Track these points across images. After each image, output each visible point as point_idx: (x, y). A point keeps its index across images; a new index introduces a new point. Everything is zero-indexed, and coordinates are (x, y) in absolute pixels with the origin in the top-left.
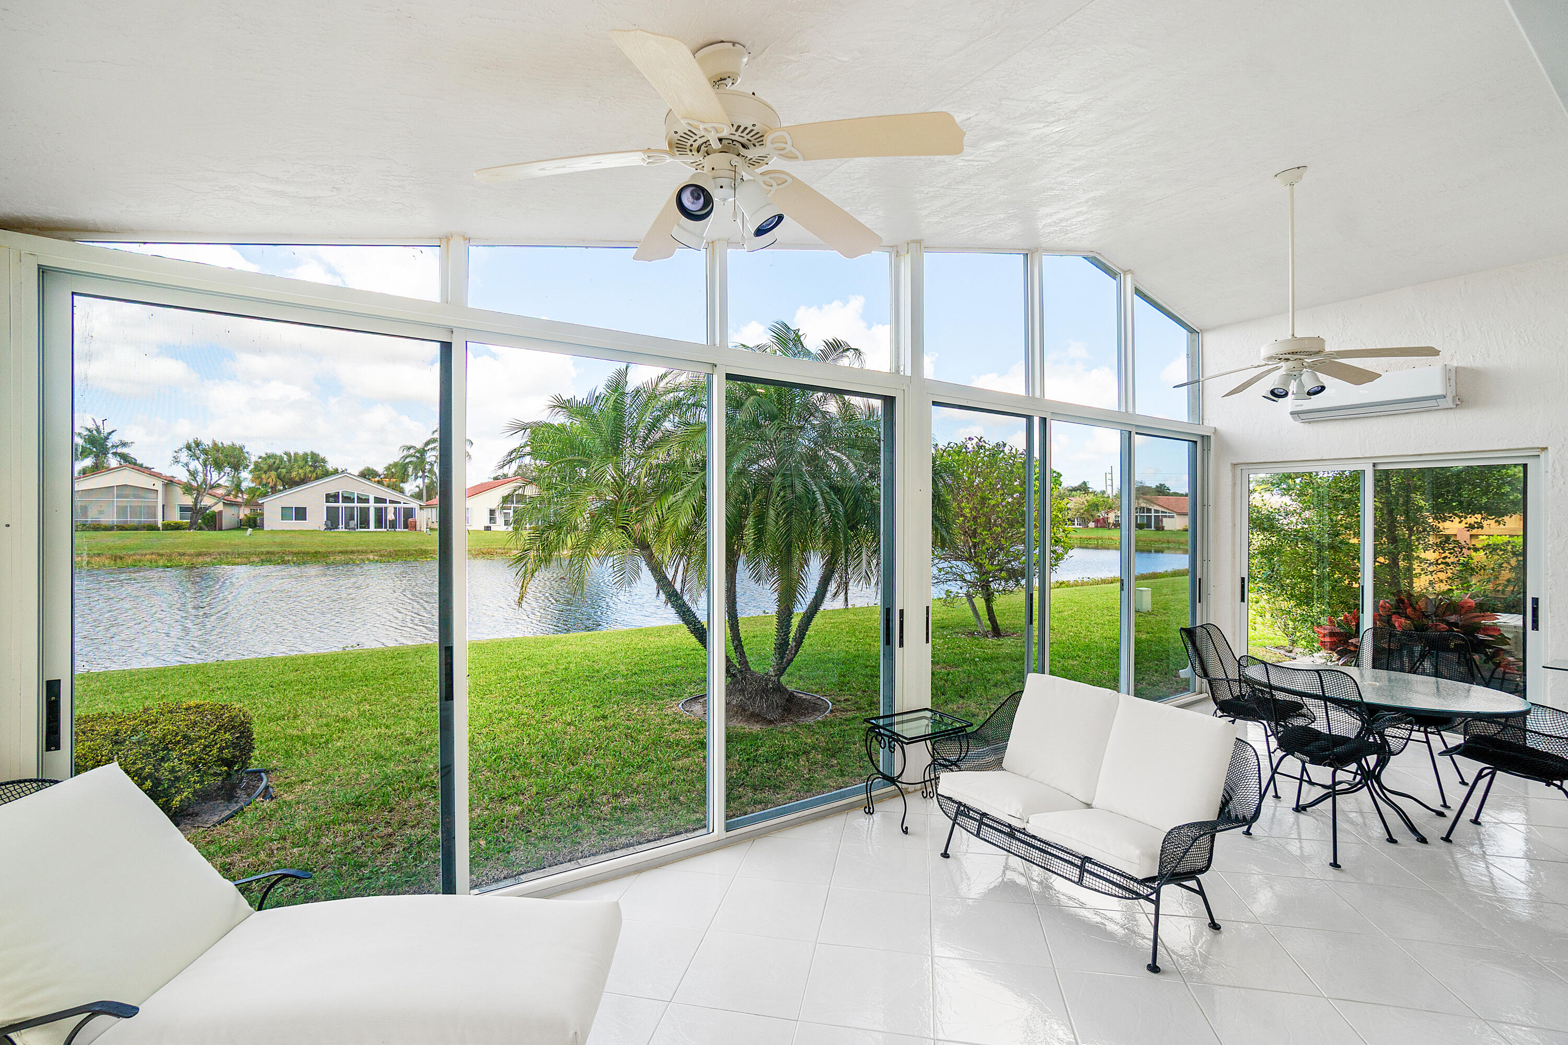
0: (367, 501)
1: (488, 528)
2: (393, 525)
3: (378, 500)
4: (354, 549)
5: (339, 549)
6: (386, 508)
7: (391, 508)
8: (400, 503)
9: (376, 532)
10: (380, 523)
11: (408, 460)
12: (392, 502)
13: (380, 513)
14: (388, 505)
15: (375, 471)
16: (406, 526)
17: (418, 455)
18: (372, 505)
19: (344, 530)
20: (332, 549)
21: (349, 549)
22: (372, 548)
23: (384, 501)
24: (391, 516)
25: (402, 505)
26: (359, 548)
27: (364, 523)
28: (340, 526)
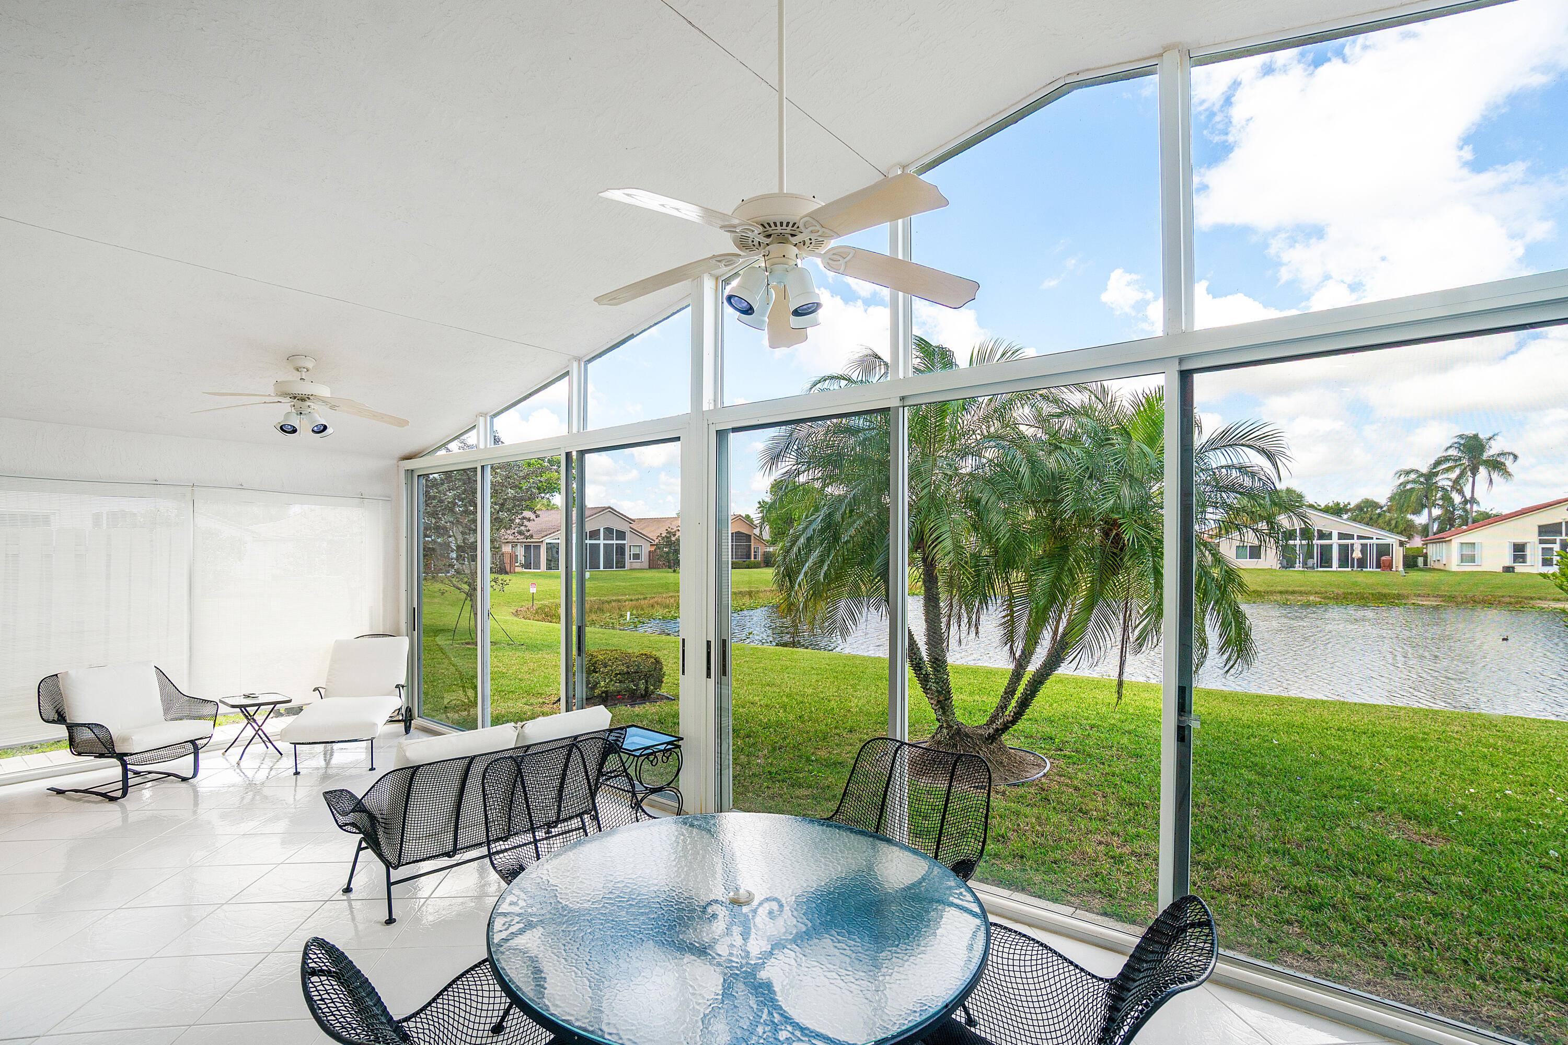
0: (1329, 536)
1: (1508, 569)
2: (1362, 563)
3: (1342, 536)
4: (1297, 589)
5: (1279, 588)
6: (1352, 545)
7: (1357, 544)
8: (1372, 538)
9: (1340, 571)
10: (1345, 560)
11: (1408, 487)
12: (1359, 537)
13: (1345, 552)
14: (1355, 541)
15: (1375, 502)
16: (1378, 566)
17: (1422, 479)
18: (1335, 541)
19: (1301, 569)
20: (1271, 589)
21: (1290, 589)
22: (1317, 590)
23: (1351, 537)
24: (1357, 554)
25: (1375, 541)
26: (1302, 589)
27: (1325, 560)
28: (1298, 565)
